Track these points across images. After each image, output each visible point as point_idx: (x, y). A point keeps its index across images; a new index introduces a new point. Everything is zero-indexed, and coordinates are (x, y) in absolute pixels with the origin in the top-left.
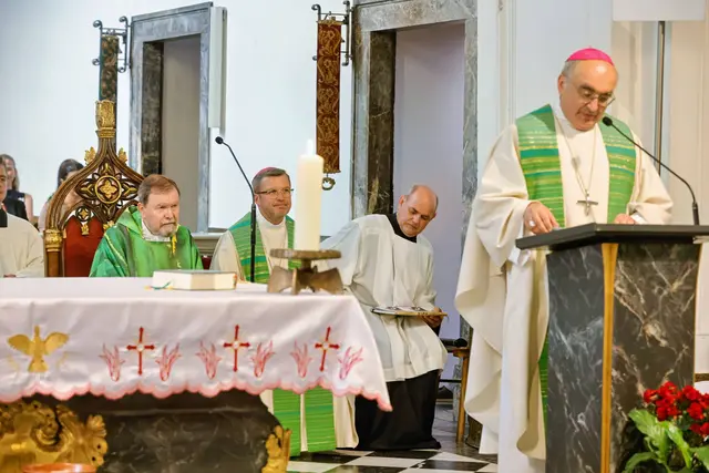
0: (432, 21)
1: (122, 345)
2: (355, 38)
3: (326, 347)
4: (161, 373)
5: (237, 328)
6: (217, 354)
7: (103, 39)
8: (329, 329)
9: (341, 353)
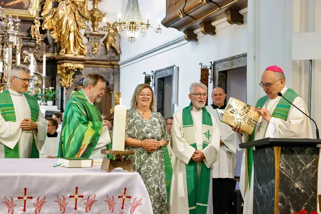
0: (237, 67)
1: (15, 197)
2: (214, 74)
3: (124, 197)
4: (36, 211)
5: (77, 188)
6: (66, 201)
7: (145, 78)
8: (125, 189)
9: (132, 201)
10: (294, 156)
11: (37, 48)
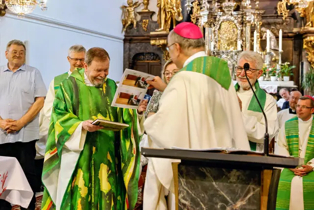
10: (207, 184)
11: (284, 24)
